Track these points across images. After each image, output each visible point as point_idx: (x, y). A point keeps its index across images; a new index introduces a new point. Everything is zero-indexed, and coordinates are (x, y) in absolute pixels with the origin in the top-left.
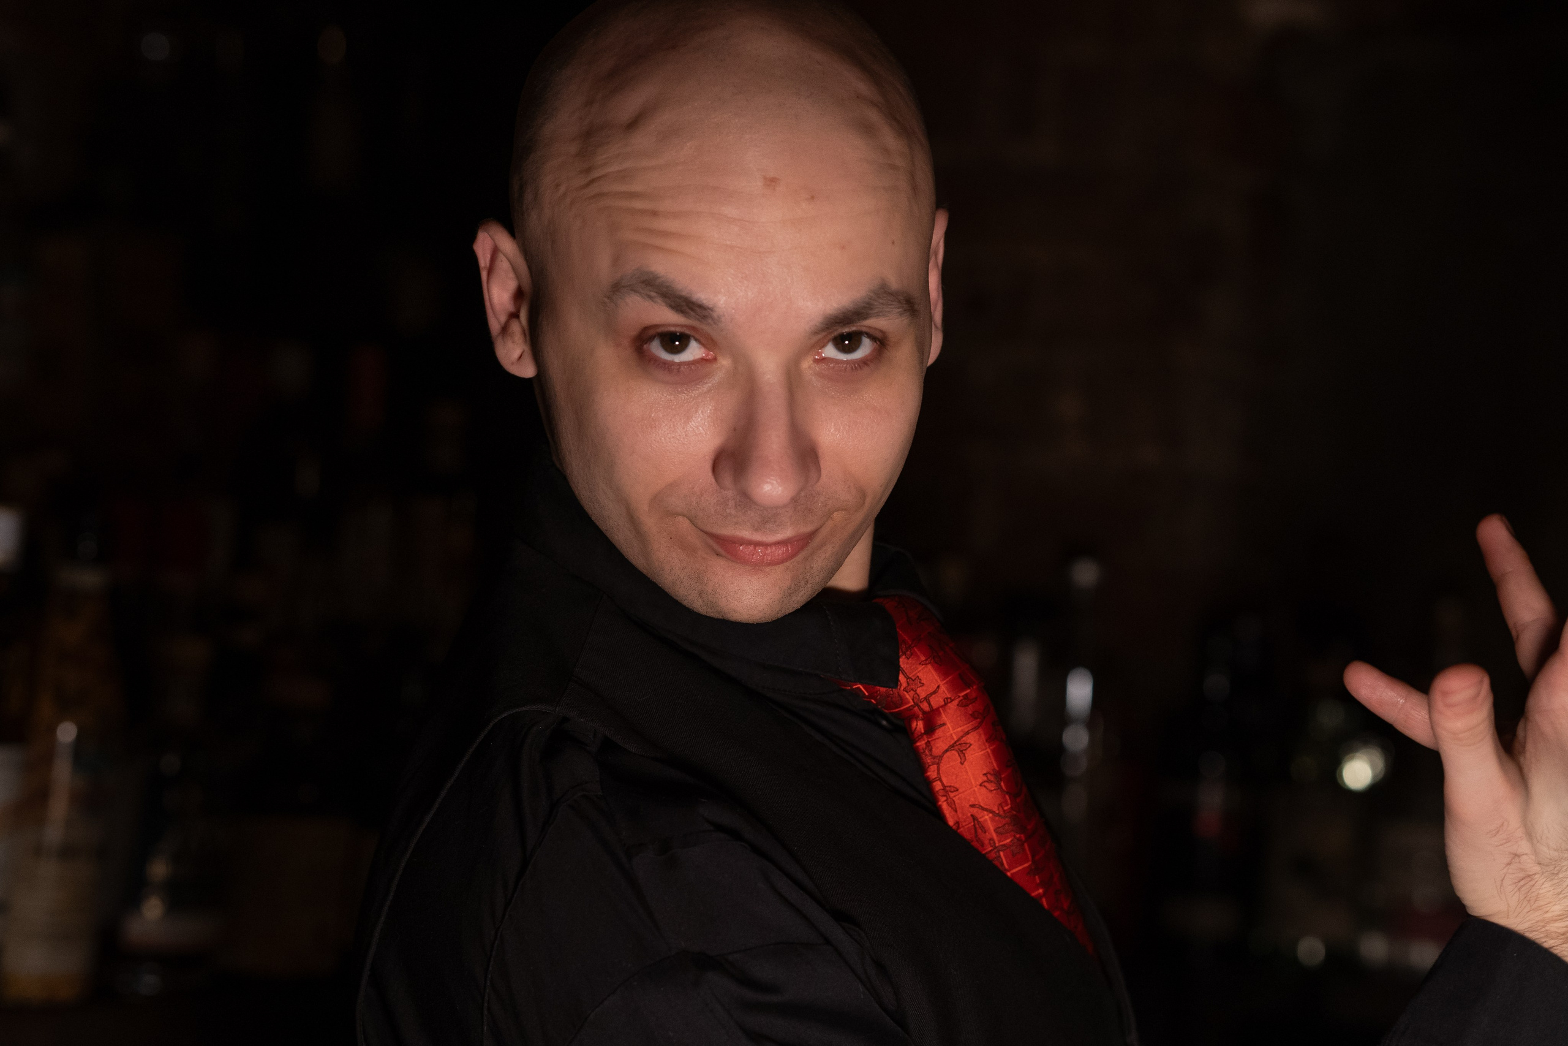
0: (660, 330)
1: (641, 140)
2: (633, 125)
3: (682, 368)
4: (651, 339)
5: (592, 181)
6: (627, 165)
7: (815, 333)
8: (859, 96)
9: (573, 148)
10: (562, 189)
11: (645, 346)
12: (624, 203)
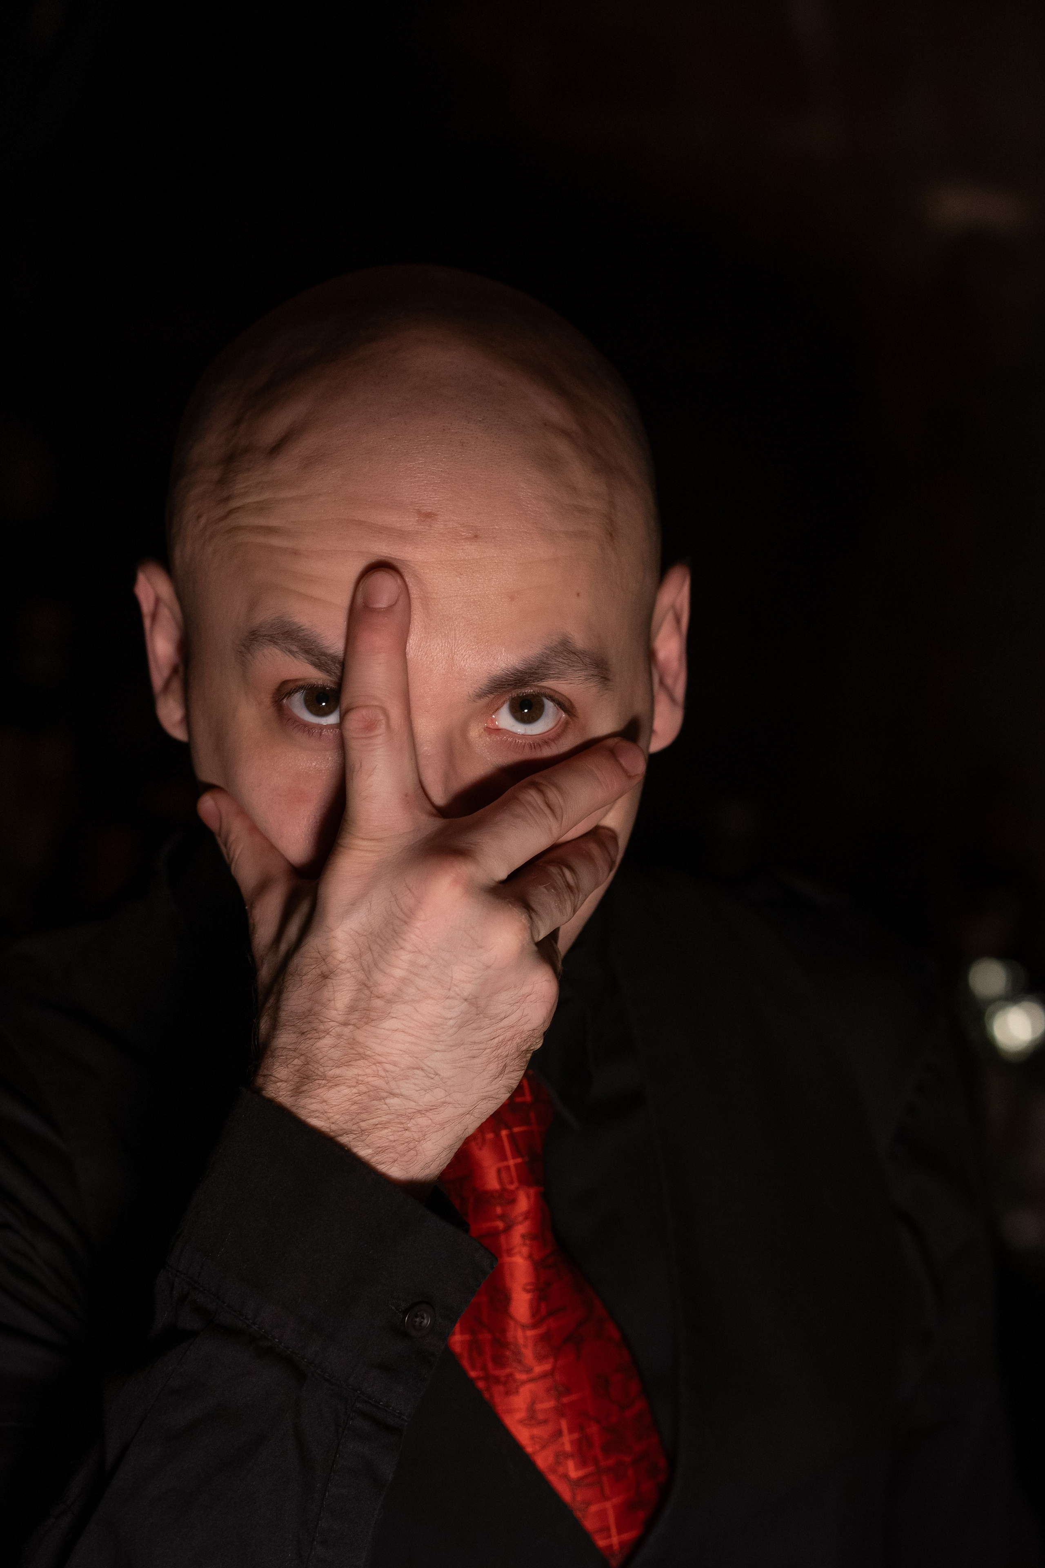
0: (301, 683)
1: (284, 466)
2: (276, 449)
3: (324, 732)
4: (289, 694)
5: (231, 512)
6: (266, 495)
7: (480, 696)
8: (546, 424)
9: (215, 474)
10: (203, 521)
11: (285, 701)
12: (261, 539)
